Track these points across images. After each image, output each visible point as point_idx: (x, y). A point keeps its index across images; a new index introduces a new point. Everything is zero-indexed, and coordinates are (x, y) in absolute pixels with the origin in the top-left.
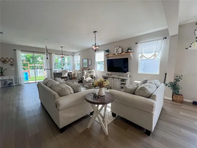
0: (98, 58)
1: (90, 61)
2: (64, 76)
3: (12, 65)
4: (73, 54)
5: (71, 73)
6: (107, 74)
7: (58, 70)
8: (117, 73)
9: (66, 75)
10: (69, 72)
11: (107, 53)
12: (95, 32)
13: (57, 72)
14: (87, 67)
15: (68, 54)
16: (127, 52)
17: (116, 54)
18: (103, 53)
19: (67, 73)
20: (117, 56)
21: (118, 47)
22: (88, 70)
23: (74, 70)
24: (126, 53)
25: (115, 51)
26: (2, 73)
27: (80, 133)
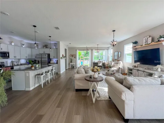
0: (127, 50)
1: (120, 53)
2: (99, 65)
3: (75, 58)
4: (108, 48)
5: (105, 63)
6: (133, 66)
7: (96, 61)
8: (147, 66)
9: (101, 64)
10: (103, 62)
11: (135, 45)
12: (114, 31)
13: (96, 62)
14: (117, 59)
15: (102, 49)
16: (159, 41)
17: (145, 44)
18: (132, 45)
19: (101, 63)
20: (145, 47)
21: (148, 37)
22: (117, 61)
23: (108, 61)
24: (157, 42)
25: (144, 41)
26: (71, 61)
27: (82, 95)
